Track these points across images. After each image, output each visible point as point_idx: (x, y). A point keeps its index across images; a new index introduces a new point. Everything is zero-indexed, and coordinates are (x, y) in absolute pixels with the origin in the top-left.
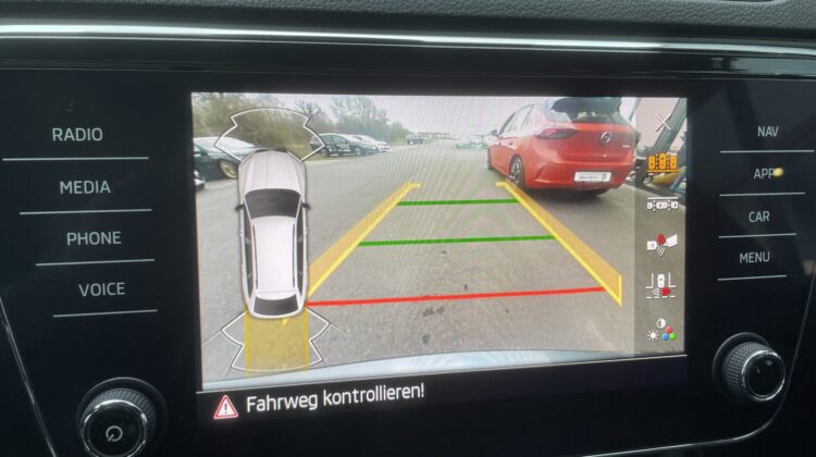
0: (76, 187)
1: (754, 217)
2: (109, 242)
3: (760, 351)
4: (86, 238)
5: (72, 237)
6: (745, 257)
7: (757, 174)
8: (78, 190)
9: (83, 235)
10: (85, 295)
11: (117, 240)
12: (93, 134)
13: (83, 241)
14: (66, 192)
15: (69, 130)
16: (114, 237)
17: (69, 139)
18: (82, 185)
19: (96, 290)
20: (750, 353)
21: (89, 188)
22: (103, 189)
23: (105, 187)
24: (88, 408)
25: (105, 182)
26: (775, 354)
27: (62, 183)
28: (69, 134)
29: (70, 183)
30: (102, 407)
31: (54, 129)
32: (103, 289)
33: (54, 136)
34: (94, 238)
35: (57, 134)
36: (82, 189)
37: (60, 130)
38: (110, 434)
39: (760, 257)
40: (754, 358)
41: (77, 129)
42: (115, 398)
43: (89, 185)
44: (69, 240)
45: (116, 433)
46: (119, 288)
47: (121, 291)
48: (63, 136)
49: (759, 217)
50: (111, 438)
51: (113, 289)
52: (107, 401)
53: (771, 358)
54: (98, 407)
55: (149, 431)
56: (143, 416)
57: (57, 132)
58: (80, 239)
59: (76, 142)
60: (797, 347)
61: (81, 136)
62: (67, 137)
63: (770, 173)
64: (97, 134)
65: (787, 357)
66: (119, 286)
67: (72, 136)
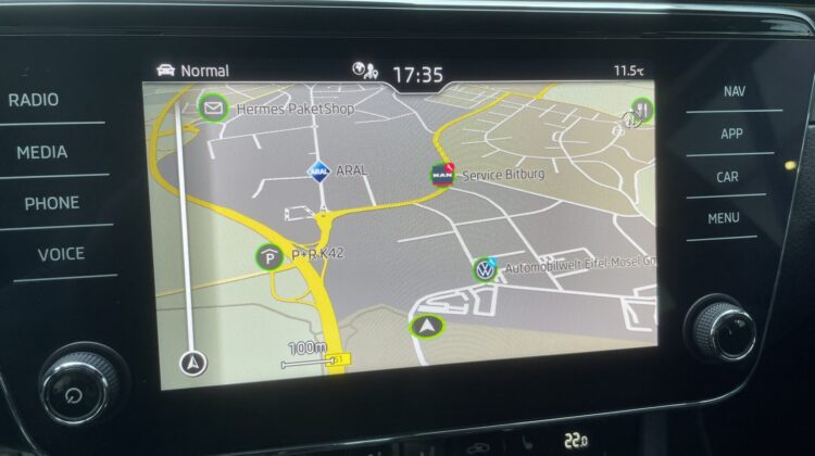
0: (33, 152)
1: (722, 177)
2: (67, 207)
3: (730, 311)
4: (44, 203)
5: (30, 202)
6: (714, 218)
7: (725, 134)
8: (35, 155)
9: (41, 200)
10: (44, 259)
11: (75, 205)
12: (49, 99)
13: (41, 206)
14: (24, 157)
15: (25, 95)
16: (73, 202)
17: (25, 105)
18: (39, 150)
19: (55, 255)
20: (720, 313)
21: (46, 153)
22: (60, 154)
23: (62, 152)
24: (48, 371)
25: (62, 147)
26: (746, 314)
27: (19, 149)
28: (25, 100)
29: (27, 148)
30: (62, 370)
31: (10, 95)
32: (63, 254)
33: (11, 101)
34: (53, 203)
35: (13, 99)
36: (39, 154)
37: (16, 95)
38: (70, 395)
39: (730, 218)
40: (723, 318)
41: (33, 95)
42: (74, 361)
43: (46, 151)
44: (27, 205)
45: (75, 395)
46: (78, 253)
47: (80, 256)
48: (19, 102)
49: (727, 177)
50: (70, 400)
51: (72, 253)
52: (68, 363)
53: (736, 316)
54: (57, 369)
55: (109, 394)
56: (104, 380)
57: (14, 98)
58: (38, 203)
59: (32, 107)
60: (771, 309)
61: (37, 101)
62: (23, 102)
63: (738, 132)
64: (53, 99)
65: (759, 319)
66: (79, 251)
67: (28, 102)
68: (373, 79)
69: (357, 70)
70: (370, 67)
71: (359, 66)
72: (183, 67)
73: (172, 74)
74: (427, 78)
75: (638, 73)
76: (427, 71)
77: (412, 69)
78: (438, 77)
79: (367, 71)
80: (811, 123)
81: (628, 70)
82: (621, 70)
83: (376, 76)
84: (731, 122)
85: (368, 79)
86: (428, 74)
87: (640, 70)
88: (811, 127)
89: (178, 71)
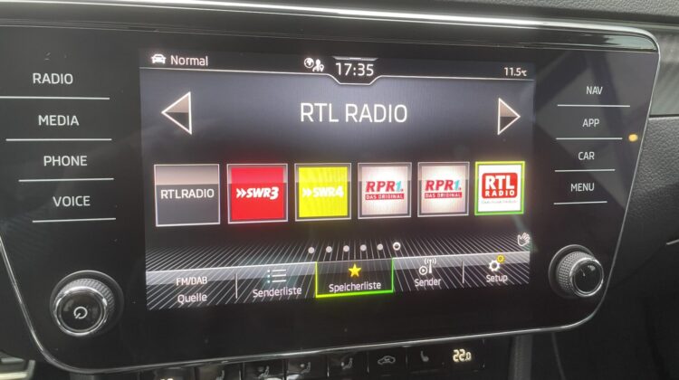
0: (51, 120)
1: (582, 156)
2: (78, 164)
3: (585, 258)
4: (59, 160)
5: (48, 159)
6: (576, 187)
7: (586, 123)
8: (53, 122)
9: (56, 158)
10: (58, 205)
11: (84, 163)
12: (65, 79)
13: (56, 163)
14: (44, 124)
15: (46, 75)
16: (82, 161)
17: (46, 83)
18: (56, 118)
19: (67, 202)
20: (577, 260)
21: (62, 120)
22: (72, 122)
23: (75, 121)
24: (61, 293)
25: (74, 117)
27: (40, 117)
28: (46, 78)
29: (47, 117)
30: (70, 293)
31: (34, 74)
32: (73, 201)
33: (34, 79)
34: (66, 161)
35: (36, 78)
36: (56, 122)
37: (39, 75)
38: (77, 312)
39: (587, 187)
40: (579, 264)
41: (53, 75)
42: (82, 285)
43: (62, 119)
44: (45, 162)
45: (82, 312)
46: (85, 201)
47: (87, 203)
48: (41, 80)
49: (586, 156)
50: (77, 316)
51: (80, 201)
52: (75, 288)
53: (593, 264)
54: (66, 292)
55: (108, 311)
56: (104, 301)
57: (37, 77)
58: (54, 161)
59: (51, 84)
60: (615, 257)
61: (55, 80)
62: (44, 80)
63: (595, 122)
64: (68, 79)
65: (606, 265)
66: (85, 199)
67: (48, 80)
68: (320, 72)
69: (307, 65)
70: (318, 62)
71: (309, 61)
72: (172, 57)
73: (164, 62)
74: (361, 72)
75: (522, 74)
76: (361, 67)
77: (350, 65)
78: (370, 72)
79: (315, 65)
80: (651, 116)
81: (515, 72)
82: (510, 71)
83: (322, 70)
84: (590, 113)
85: (316, 71)
86: (362, 69)
87: (524, 72)
88: (651, 119)
89: (168, 60)
